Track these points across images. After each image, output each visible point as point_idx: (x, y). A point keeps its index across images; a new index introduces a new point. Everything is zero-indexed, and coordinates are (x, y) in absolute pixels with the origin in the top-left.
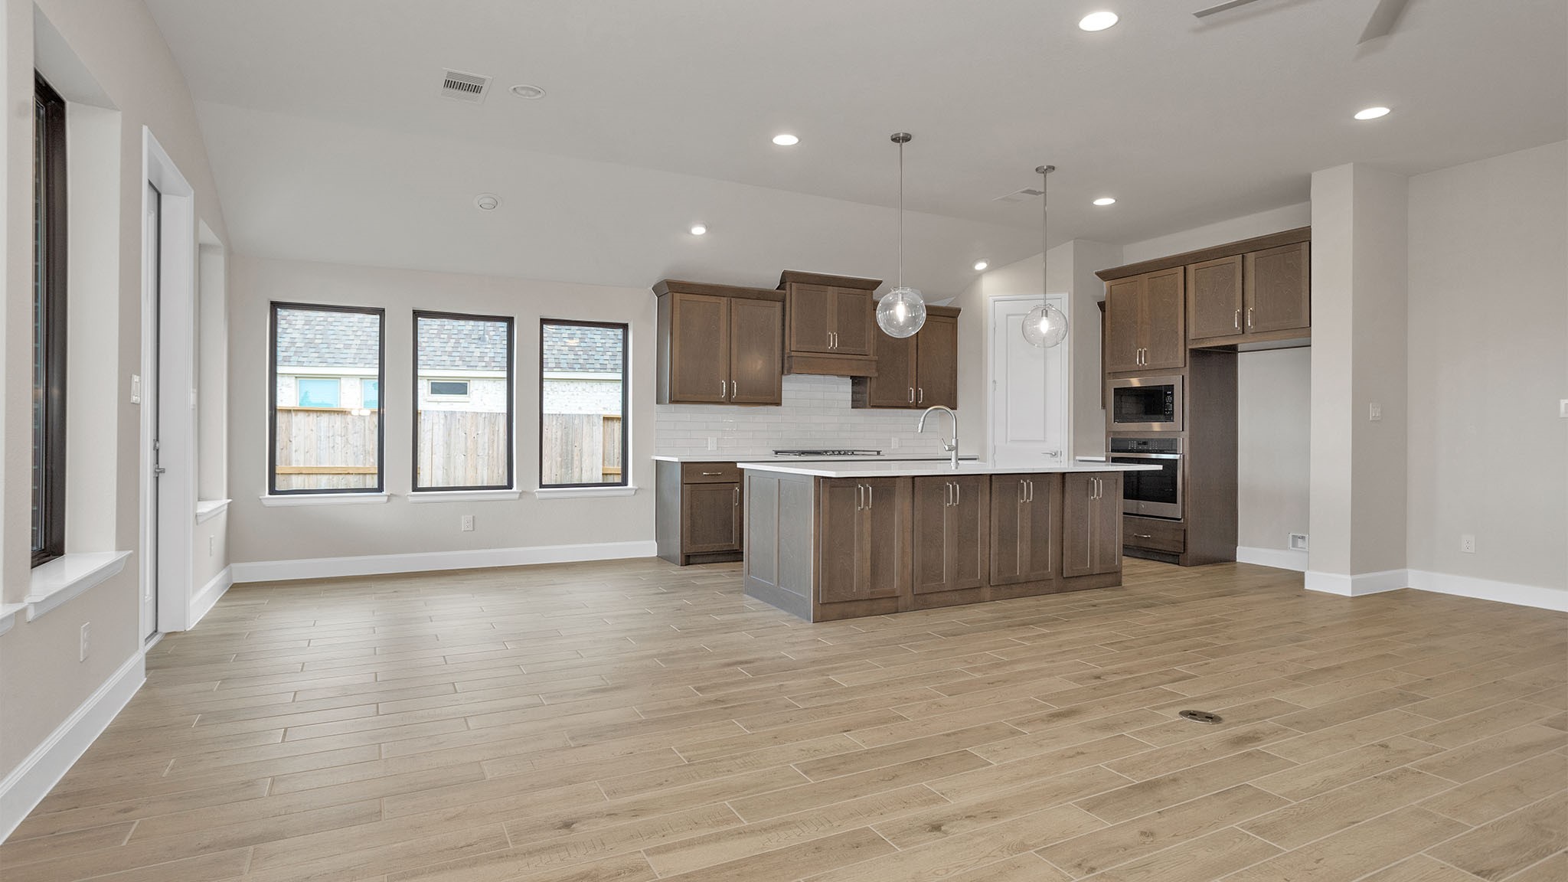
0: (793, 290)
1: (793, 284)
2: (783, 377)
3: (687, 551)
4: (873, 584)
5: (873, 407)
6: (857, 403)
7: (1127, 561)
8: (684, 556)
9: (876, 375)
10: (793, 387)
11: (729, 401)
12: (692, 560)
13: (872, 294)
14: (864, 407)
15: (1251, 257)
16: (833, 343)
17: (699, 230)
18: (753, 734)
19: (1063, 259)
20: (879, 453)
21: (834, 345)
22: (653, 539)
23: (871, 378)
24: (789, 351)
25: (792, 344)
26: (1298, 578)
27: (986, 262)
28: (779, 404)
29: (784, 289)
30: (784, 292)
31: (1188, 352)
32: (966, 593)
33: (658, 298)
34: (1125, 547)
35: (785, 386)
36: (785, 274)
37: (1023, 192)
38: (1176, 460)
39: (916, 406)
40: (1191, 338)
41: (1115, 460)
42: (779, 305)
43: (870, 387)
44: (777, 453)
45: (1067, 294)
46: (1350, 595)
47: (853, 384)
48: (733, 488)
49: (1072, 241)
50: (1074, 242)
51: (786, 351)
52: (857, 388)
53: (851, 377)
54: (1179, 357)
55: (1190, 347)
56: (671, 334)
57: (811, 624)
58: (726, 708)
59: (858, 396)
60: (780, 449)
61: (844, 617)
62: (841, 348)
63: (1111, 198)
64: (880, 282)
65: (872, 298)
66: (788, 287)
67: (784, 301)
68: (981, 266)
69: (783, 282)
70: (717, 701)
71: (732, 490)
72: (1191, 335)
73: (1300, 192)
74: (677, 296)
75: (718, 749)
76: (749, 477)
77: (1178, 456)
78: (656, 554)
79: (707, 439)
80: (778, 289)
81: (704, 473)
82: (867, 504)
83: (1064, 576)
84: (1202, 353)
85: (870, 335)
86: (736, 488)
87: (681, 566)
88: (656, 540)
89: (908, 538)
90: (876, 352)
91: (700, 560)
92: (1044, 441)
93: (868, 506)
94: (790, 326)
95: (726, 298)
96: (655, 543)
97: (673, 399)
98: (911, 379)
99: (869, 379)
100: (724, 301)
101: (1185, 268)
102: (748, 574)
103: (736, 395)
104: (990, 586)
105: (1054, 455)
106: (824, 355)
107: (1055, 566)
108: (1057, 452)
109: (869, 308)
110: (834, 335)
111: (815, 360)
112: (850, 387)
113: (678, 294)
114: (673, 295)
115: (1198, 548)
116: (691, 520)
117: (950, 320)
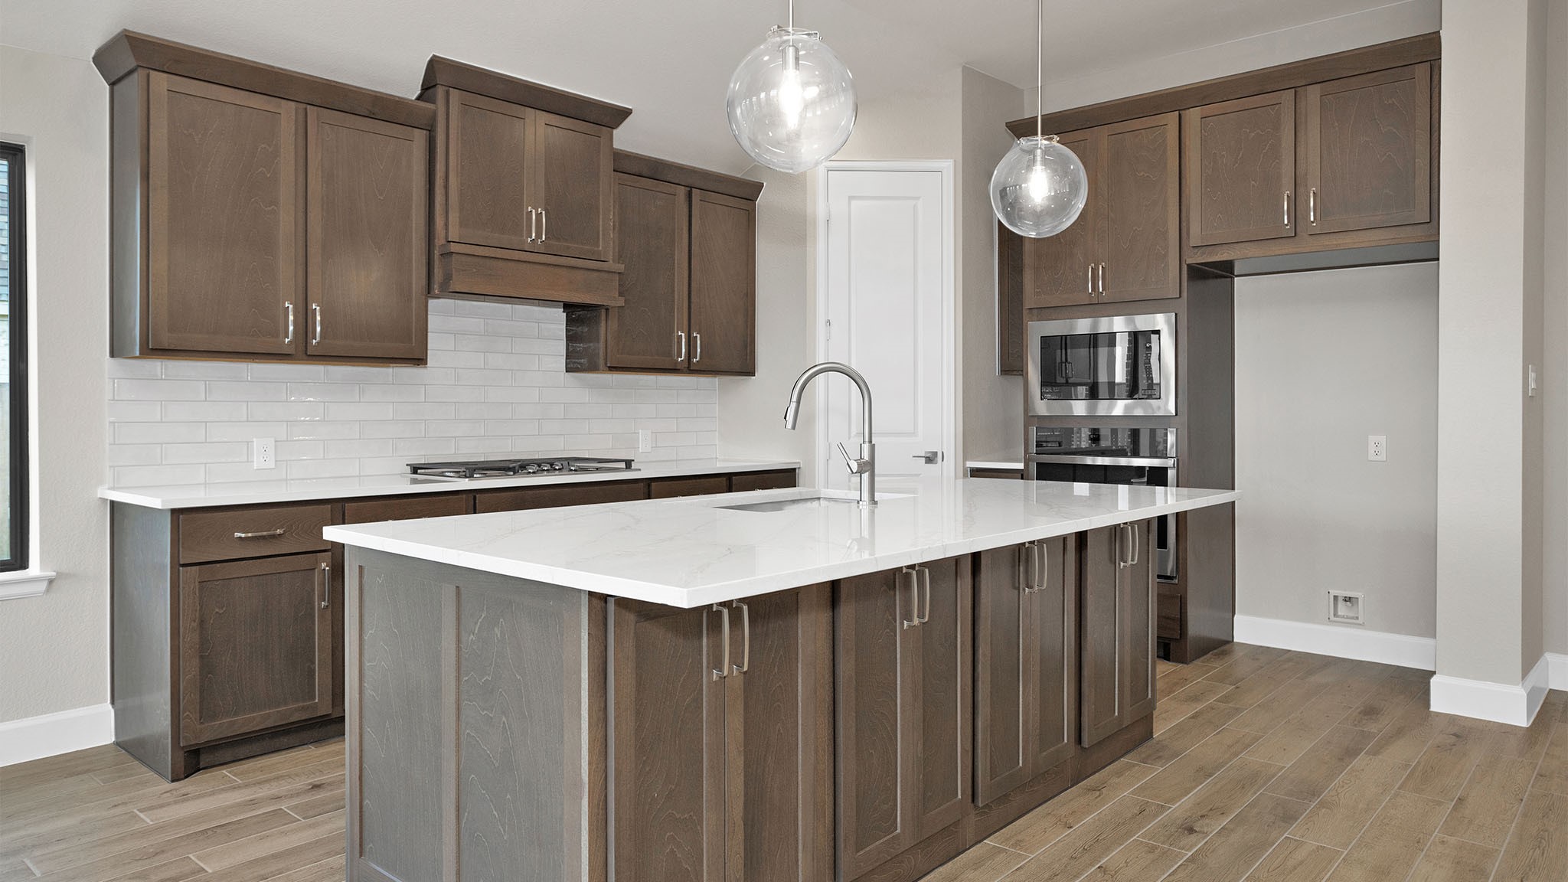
0: (452, 108)
1: (453, 91)
2: (433, 303)
3: (189, 739)
5: (613, 369)
6: (575, 361)
8: (181, 753)
9: (621, 302)
10: (449, 326)
11: (308, 352)
12: (204, 760)
13: (611, 137)
14: (592, 368)
15: (1314, 93)
16: (537, 232)
20: (628, 464)
21: (539, 235)
22: (103, 701)
23: (607, 309)
24: (443, 242)
25: (451, 224)
28: (420, 360)
29: (434, 102)
30: (432, 107)
31: (1185, 268)
33: (112, 84)
35: (434, 322)
36: (435, 66)
38: (1165, 469)
39: (688, 369)
40: (1191, 244)
42: (419, 137)
43: (606, 330)
44: (416, 469)
45: (952, 163)
46: (1522, 721)
47: (569, 321)
48: (317, 563)
50: (963, 71)
51: (437, 241)
52: (578, 329)
53: (568, 307)
54: (1171, 277)
55: (1190, 261)
56: (146, 176)
59: (580, 346)
60: (419, 463)
62: (552, 242)
64: (630, 112)
65: (612, 145)
66: (440, 96)
67: (431, 131)
69: (428, 87)
71: (313, 570)
72: (1192, 240)
74: (161, 82)
76: (360, 567)
77: (1170, 462)
78: (113, 739)
79: (249, 443)
80: (418, 98)
81: (237, 535)
82: (736, 659)
83: (1086, 744)
84: (1199, 273)
85: (607, 220)
86: (323, 565)
87: (173, 781)
88: (113, 702)
89: (825, 733)
90: (620, 257)
91: (228, 754)
92: (914, 434)
93: (740, 666)
94: (446, 187)
95: (293, 104)
96: (111, 712)
97: (150, 347)
98: (680, 315)
99: (603, 312)
100: (287, 111)
101: (1180, 115)
102: (361, 856)
103: (318, 339)
104: (976, 807)
105: (930, 459)
106: (516, 255)
107: (1073, 726)
108: (935, 454)
109: (606, 165)
110: (539, 215)
111: (501, 264)
112: (564, 327)
113: (165, 75)
114: (148, 76)
115: (1199, 622)
116: (202, 657)
117: (743, 204)
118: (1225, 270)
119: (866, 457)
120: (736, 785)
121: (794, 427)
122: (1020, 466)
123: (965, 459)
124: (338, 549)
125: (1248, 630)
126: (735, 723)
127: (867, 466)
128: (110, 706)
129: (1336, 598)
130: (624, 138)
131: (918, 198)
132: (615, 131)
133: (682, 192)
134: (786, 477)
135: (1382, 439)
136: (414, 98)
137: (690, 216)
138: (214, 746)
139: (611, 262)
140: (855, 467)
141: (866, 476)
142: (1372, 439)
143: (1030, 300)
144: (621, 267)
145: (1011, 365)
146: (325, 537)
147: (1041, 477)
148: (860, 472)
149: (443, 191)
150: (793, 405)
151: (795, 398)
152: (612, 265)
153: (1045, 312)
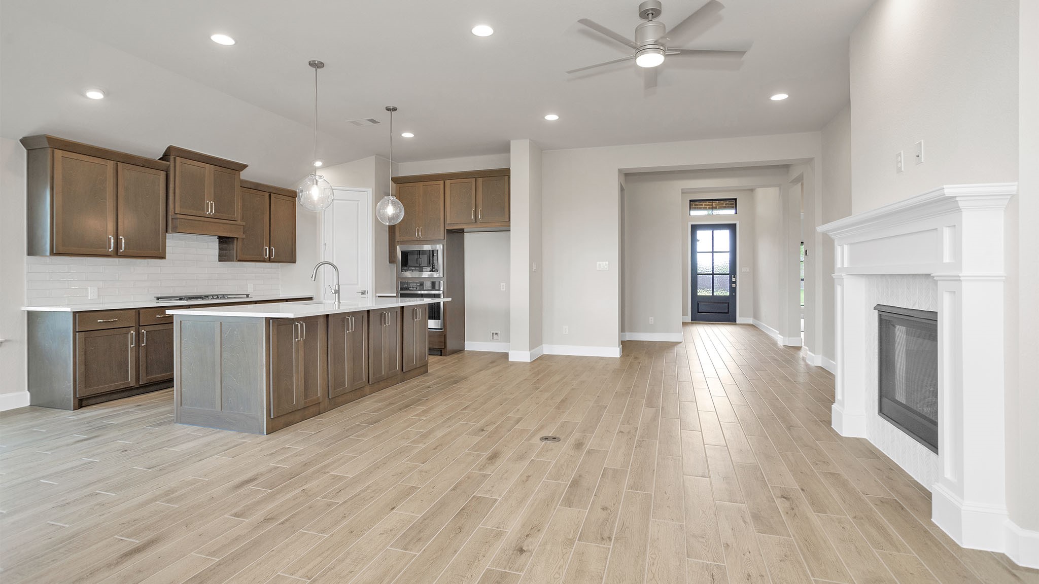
0: (176, 163)
1: (177, 158)
2: (167, 234)
3: (81, 395)
4: (306, 396)
5: (239, 261)
6: (223, 257)
7: (430, 357)
8: (77, 400)
9: (244, 236)
10: (174, 243)
11: (117, 254)
12: (84, 403)
13: (240, 175)
14: (230, 260)
15: (480, 180)
16: (211, 210)
17: (95, 95)
18: (332, 536)
19: (369, 167)
20: (247, 296)
21: (211, 211)
22: (24, 390)
23: (237, 239)
24: (173, 213)
25: (176, 207)
26: (506, 355)
27: (322, 161)
28: (163, 257)
29: (168, 161)
30: (168, 163)
31: (446, 230)
32: (357, 393)
33: (27, 150)
34: (430, 349)
35: (169, 243)
36: (169, 148)
37: (369, 120)
38: (440, 294)
39: (269, 260)
40: (448, 223)
41: (403, 296)
42: (163, 174)
43: (236, 247)
44: (158, 299)
45: (371, 189)
46: (529, 361)
47: (220, 242)
48: (130, 332)
49: (374, 157)
50: (376, 157)
51: (170, 213)
52: (224, 246)
53: (219, 237)
54: (441, 234)
55: (447, 228)
57: (265, 437)
58: (283, 523)
59: (224, 252)
60: (159, 296)
61: (287, 425)
62: (217, 214)
63: (412, 133)
64: (247, 166)
65: (240, 178)
66: (172, 158)
67: (168, 171)
68: (318, 164)
69: (166, 155)
70: (268, 520)
71: (128, 333)
72: (448, 222)
73: (505, 149)
74: (59, 154)
75: (320, 559)
76: (181, 321)
77: (441, 292)
78: (29, 404)
79: (87, 289)
80: (160, 159)
81: (99, 321)
82: (302, 337)
83: (404, 371)
84: (450, 232)
85: (238, 205)
86: (132, 332)
87: (74, 410)
88: (29, 390)
89: (325, 359)
90: (243, 219)
91: (93, 401)
92: (357, 284)
93: (303, 338)
94: (174, 193)
95: (112, 161)
96: (28, 394)
97: (55, 252)
98: (266, 240)
99: (236, 239)
100: (110, 164)
101: (444, 182)
102: (181, 406)
103: (123, 250)
104: (369, 384)
105: (363, 293)
106: (203, 219)
107: (400, 366)
108: (365, 291)
109: (237, 184)
110: (212, 204)
111: (197, 222)
112: (218, 244)
113: (61, 151)
114: (53, 151)
115: (451, 345)
116: (85, 365)
117: (291, 199)
118: (462, 231)
119: (337, 288)
120: (302, 368)
121: (314, 280)
122: (395, 295)
123: (376, 293)
124: (172, 316)
125: (469, 346)
126: (301, 353)
127: (337, 292)
128: (28, 392)
129: (493, 333)
130: (244, 175)
131: (359, 201)
132: (241, 172)
133: (267, 195)
134: (311, 299)
135: (504, 284)
136: (157, 159)
137: (270, 203)
138: (88, 398)
139: (239, 221)
140: (333, 292)
141: (337, 294)
142: (502, 284)
143: (398, 238)
144: (244, 224)
145: (392, 260)
146: (167, 313)
147: (401, 297)
148: (335, 293)
149: (173, 195)
150: (314, 274)
151: (315, 272)
152: (239, 222)
153: (402, 243)
